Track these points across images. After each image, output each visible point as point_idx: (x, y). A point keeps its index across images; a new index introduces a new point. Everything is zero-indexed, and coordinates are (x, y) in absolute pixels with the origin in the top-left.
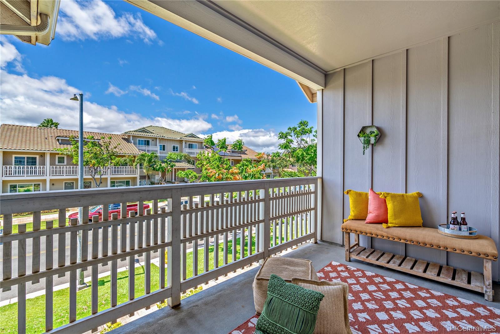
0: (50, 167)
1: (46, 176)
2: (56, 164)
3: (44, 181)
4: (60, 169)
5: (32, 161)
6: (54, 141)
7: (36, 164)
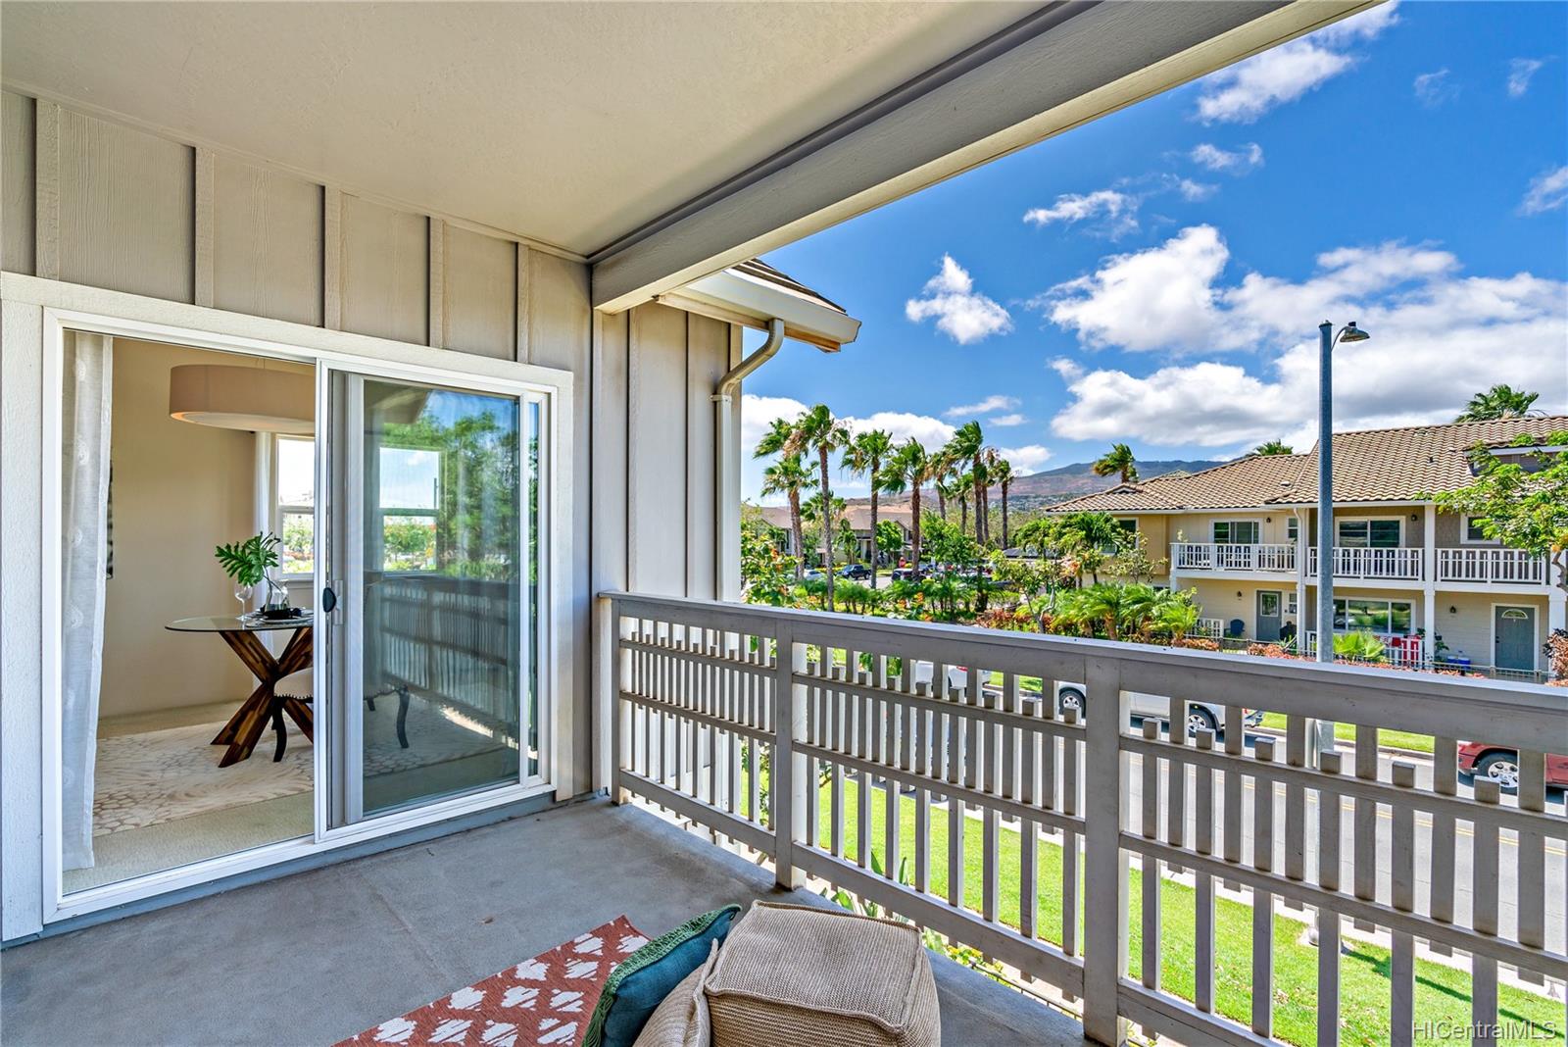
0: (1436, 551)
1: (1424, 579)
2: (1462, 543)
3: (1419, 595)
4: (1457, 560)
5: (1384, 534)
6: (1457, 464)
7: (1398, 543)
